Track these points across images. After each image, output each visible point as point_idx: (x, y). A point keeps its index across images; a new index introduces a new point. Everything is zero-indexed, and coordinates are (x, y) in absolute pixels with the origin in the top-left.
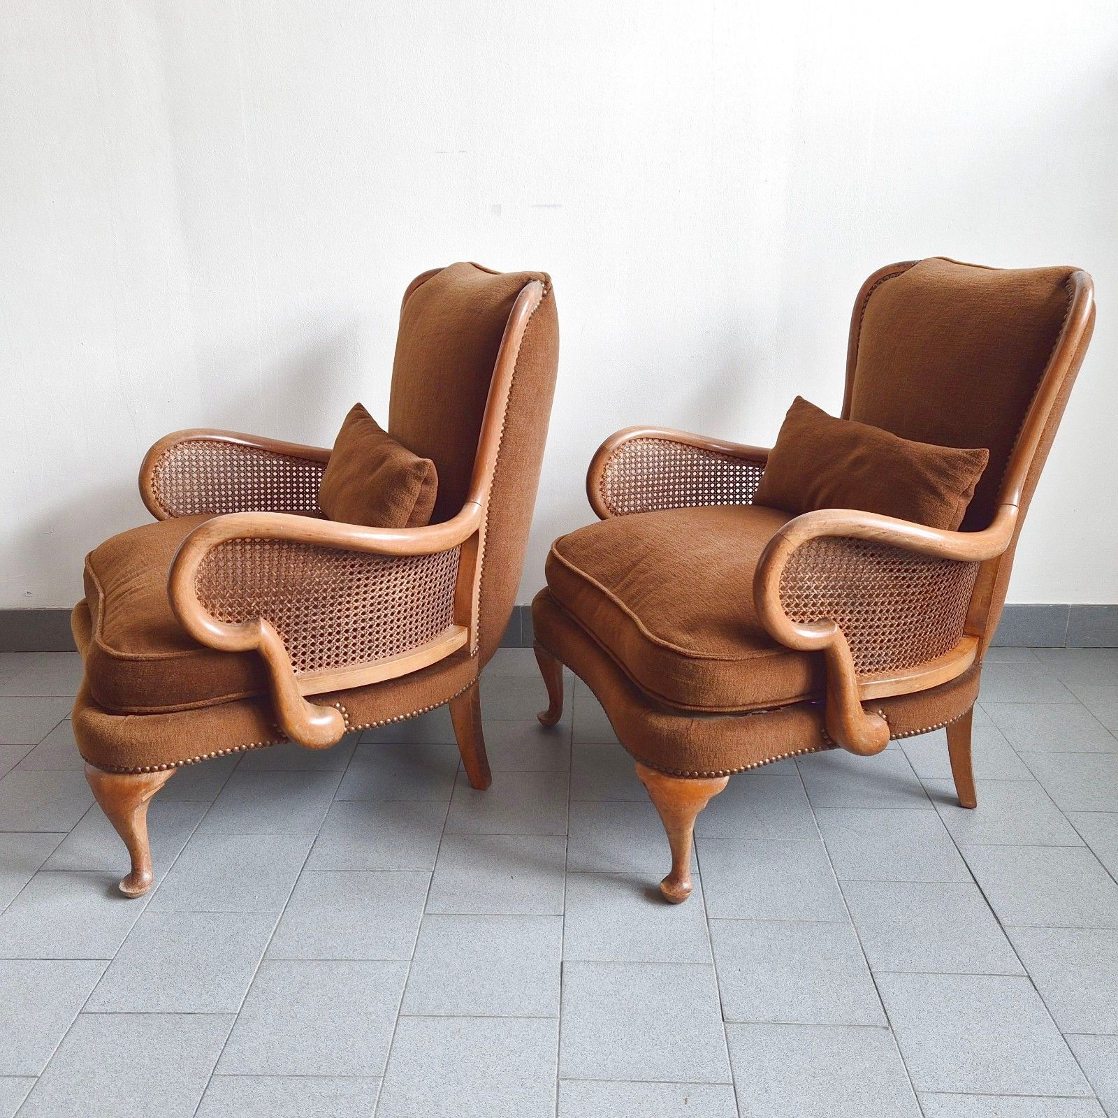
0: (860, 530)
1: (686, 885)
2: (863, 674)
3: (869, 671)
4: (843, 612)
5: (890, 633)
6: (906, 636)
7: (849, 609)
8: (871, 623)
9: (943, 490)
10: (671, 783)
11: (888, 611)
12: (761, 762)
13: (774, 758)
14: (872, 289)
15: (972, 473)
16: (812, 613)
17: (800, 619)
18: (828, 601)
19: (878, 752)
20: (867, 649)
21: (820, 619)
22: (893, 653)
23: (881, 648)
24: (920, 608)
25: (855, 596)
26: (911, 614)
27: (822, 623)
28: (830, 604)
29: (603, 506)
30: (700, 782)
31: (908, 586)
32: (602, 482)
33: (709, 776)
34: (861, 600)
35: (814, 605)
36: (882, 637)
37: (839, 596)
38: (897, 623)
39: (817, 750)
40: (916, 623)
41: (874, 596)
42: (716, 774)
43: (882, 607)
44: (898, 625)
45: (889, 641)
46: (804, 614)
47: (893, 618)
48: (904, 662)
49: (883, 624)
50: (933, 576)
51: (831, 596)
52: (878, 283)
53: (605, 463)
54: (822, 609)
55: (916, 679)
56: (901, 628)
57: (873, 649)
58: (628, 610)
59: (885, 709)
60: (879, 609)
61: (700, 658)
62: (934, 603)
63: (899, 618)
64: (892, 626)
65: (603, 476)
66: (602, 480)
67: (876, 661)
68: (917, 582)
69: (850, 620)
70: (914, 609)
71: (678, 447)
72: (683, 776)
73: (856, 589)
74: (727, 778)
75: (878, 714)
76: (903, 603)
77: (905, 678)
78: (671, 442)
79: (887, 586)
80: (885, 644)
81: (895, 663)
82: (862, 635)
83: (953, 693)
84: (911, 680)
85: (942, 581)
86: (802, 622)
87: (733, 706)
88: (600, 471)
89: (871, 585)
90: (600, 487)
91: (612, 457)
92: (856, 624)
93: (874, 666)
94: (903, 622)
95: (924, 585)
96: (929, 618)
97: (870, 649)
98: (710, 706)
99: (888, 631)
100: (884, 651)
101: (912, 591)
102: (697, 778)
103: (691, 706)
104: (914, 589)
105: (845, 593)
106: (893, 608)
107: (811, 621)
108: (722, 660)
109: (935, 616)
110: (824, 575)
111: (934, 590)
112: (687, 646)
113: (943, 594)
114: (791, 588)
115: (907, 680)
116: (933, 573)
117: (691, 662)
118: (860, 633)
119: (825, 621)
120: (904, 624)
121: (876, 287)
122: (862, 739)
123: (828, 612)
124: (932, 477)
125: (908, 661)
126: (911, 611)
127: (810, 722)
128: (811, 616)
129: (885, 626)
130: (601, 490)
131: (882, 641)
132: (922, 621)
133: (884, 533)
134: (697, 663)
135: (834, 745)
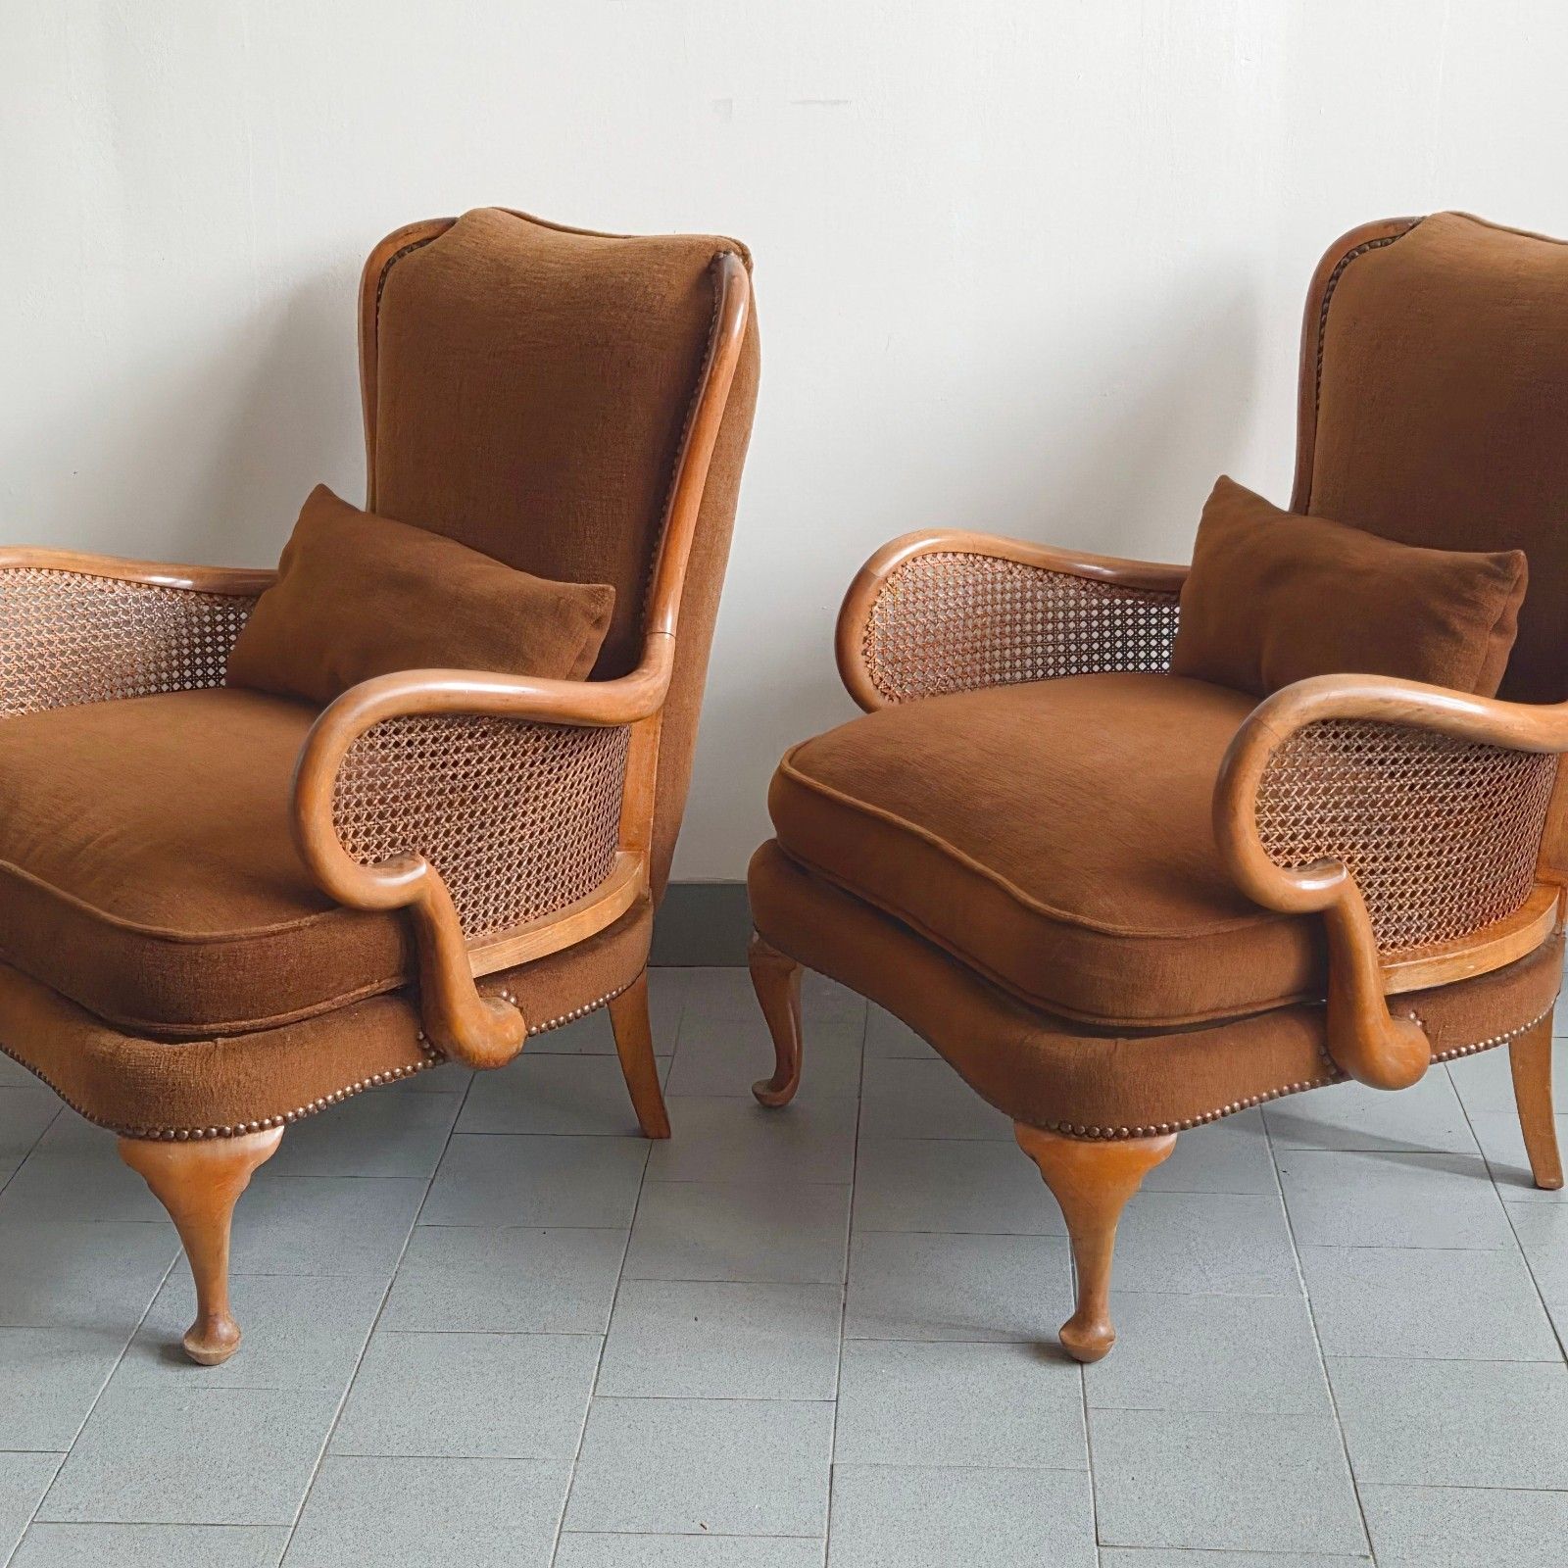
0: (1381, 706)
1: (1102, 1330)
2: (1384, 951)
3: (1394, 945)
4: (1353, 846)
5: (1426, 880)
6: (1451, 884)
7: (1362, 841)
8: (1396, 864)
9: (1457, 624)
10: (1084, 1151)
11: (1422, 842)
12: (1227, 1108)
13: (1246, 1101)
14: (1342, 266)
15: (1501, 592)
16: (1305, 850)
17: (1286, 861)
18: (1329, 829)
19: (1412, 1082)
20: (1389, 908)
21: (1316, 860)
22: (1431, 915)
23: (1412, 906)
24: (1472, 836)
25: (1370, 819)
26: (1458, 846)
27: (1319, 866)
28: (1332, 834)
29: (866, 684)
30: (1132, 1146)
31: (1454, 799)
32: (865, 639)
33: (1147, 1134)
34: (1381, 825)
35: (1307, 836)
36: (1414, 887)
37: (1346, 819)
38: (1436, 862)
39: (1314, 1086)
40: (1466, 861)
41: (1401, 817)
42: (1157, 1128)
43: (1413, 836)
44: (1438, 866)
45: (1424, 892)
46: (1291, 852)
47: (1430, 854)
48: (1448, 929)
49: (1414, 865)
50: (1491, 780)
51: (1334, 820)
52: (1350, 256)
53: (871, 602)
54: (1319, 844)
55: (1470, 956)
56: (1443, 871)
57: (1400, 907)
58: (979, 866)
59: (1421, 1011)
60: (1409, 840)
61: (1134, 938)
62: (1493, 827)
63: (1440, 853)
64: (1428, 867)
65: (868, 626)
66: (866, 634)
67: (1405, 928)
68: (1468, 791)
69: (1362, 860)
70: (1462, 837)
71: (999, 566)
72: (1104, 1136)
73: (1372, 807)
74: (1174, 1136)
75: (1410, 1019)
76: (1445, 828)
77: (1452, 955)
78: (985, 557)
79: (1421, 799)
80: (1419, 898)
81: (1433, 931)
82: (1382, 884)
83: (1526, 981)
84: (1462, 957)
85: (1505, 789)
86: (1288, 865)
87: (1187, 1015)
88: (862, 617)
89: (1395, 799)
90: (863, 647)
91: (883, 590)
92: (1373, 866)
93: (1402, 936)
94: (1445, 860)
95: (1477, 795)
96: (1485, 853)
97: (1395, 908)
98: (1147, 1018)
99: (1423, 877)
100: (1417, 910)
101: (1459, 807)
102: (1126, 1138)
103: (1117, 1018)
104: (1463, 804)
105: (1355, 814)
106: (1430, 837)
107: (1303, 863)
108: (1168, 939)
109: (1494, 850)
110: (1322, 786)
111: (1492, 804)
112: (1111, 917)
113: (1506, 811)
114: (1271, 809)
115: (1455, 958)
116: (1492, 775)
117: (1119, 943)
118: (1379, 881)
119: (1325, 864)
120: (1448, 864)
121: (1345, 265)
122: (1390, 1059)
123: (1329, 848)
124: (1439, 606)
125: (1453, 927)
126: (1458, 842)
127: (1305, 1037)
128: (1302, 856)
129: (1417, 868)
130: (865, 653)
131: (1413, 894)
132: (1475, 858)
133: (1419, 710)
134: (1128, 944)
135: (1340, 1076)
